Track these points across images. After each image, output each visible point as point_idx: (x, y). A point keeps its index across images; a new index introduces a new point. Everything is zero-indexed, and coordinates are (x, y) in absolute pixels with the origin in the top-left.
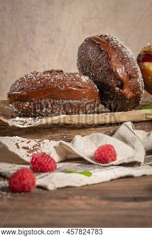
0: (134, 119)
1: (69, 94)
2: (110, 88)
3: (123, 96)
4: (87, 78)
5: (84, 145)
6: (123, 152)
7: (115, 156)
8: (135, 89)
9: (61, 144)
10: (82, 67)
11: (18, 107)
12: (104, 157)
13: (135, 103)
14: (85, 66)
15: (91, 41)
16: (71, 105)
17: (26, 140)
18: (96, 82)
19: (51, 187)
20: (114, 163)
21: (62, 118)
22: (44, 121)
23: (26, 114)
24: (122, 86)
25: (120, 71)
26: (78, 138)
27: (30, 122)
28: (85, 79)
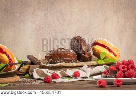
0: (88, 65)
1: (66, 56)
2: (81, 54)
3: (85, 57)
4: (73, 51)
5: (70, 72)
6: (82, 74)
7: (80, 75)
8: (90, 55)
9: (62, 71)
10: (71, 47)
11: (48, 60)
12: (76, 75)
13: (90, 59)
15: (75, 38)
16: (67, 60)
17: (51, 71)
18: (76, 52)
19: (57, 82)
20: (79, 77)
21: (63, 64)
22: (57, 65)
23: (51, 63)
24: (84, 54)
25: (84, 48)
26: (68, 70)
27: (53, 65)
28: (72, 51)
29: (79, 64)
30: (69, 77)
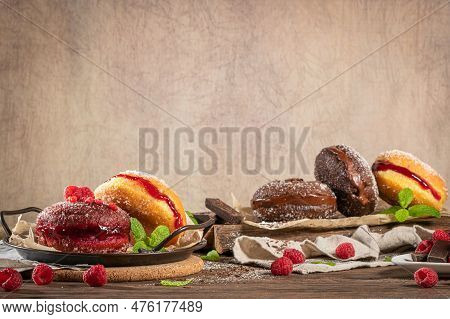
0: (368, 222)
1: (310, 200)
2: (347, 195)
3: (359, 202)
4: (325, 186)
5: (327, 244)
6: (360, 250)
7: (354, 252)
8: (370, 196)
9: (306, 242)
10: (320, 176)
11: (262, 212)
12: (344, 253)
13: (370, 209)
14: (322, 174)
15: (328, 151)
16: (312, 211)
17: (275, 241)
18: (334, 190)
19: (304, 272)
20: (353, 258)
21: (304, 222)
22: (290, 224)
23: (270, 219)
24: (357, 194)
25: (356, 179)
26: (320, 238)
27: (275, 226)
28: (324, 187)
29: (347, 222)
30: (324, 256)
